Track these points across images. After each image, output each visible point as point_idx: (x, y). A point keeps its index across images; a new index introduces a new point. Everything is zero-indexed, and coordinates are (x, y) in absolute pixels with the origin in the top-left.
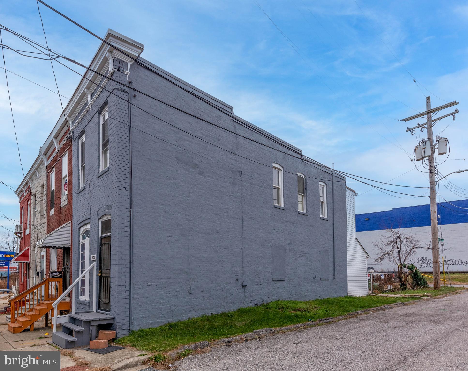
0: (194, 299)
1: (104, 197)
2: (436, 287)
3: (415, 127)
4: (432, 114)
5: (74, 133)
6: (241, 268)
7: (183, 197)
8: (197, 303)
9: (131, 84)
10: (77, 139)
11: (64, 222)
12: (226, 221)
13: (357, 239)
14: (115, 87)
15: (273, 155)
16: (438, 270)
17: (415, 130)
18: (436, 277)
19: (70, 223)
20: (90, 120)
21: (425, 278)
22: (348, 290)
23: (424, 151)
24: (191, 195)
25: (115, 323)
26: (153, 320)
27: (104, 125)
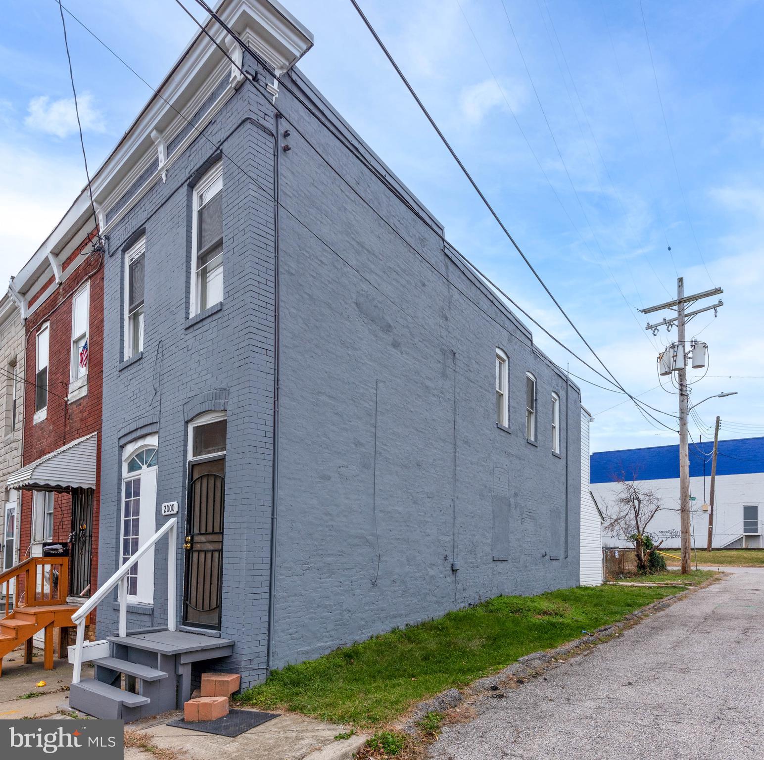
0: (380, 598)
1: (205, 372)
2: (685, 570)
3: (659, 323)
4: (685, 304)
5: (111, 241)
6: (452, 537)
7: (367, 387)
8: (385, 605)
9: (279, 119)
10: (119, 252)
11: (77, 436)
12: (432, 444)
13: (591, 493)
14: (248, 116)
15: (496, 333)
16: (688, 544)
17: (658, 328)
18: (685, 555)
19: (96, 437)
20: (163, 205)
21: (663, 557)
22: (581, 576)
23: (675, 361)
24: (380, 385)
25: (235, 655)
26: (310, 644)
27: (200, 213)
